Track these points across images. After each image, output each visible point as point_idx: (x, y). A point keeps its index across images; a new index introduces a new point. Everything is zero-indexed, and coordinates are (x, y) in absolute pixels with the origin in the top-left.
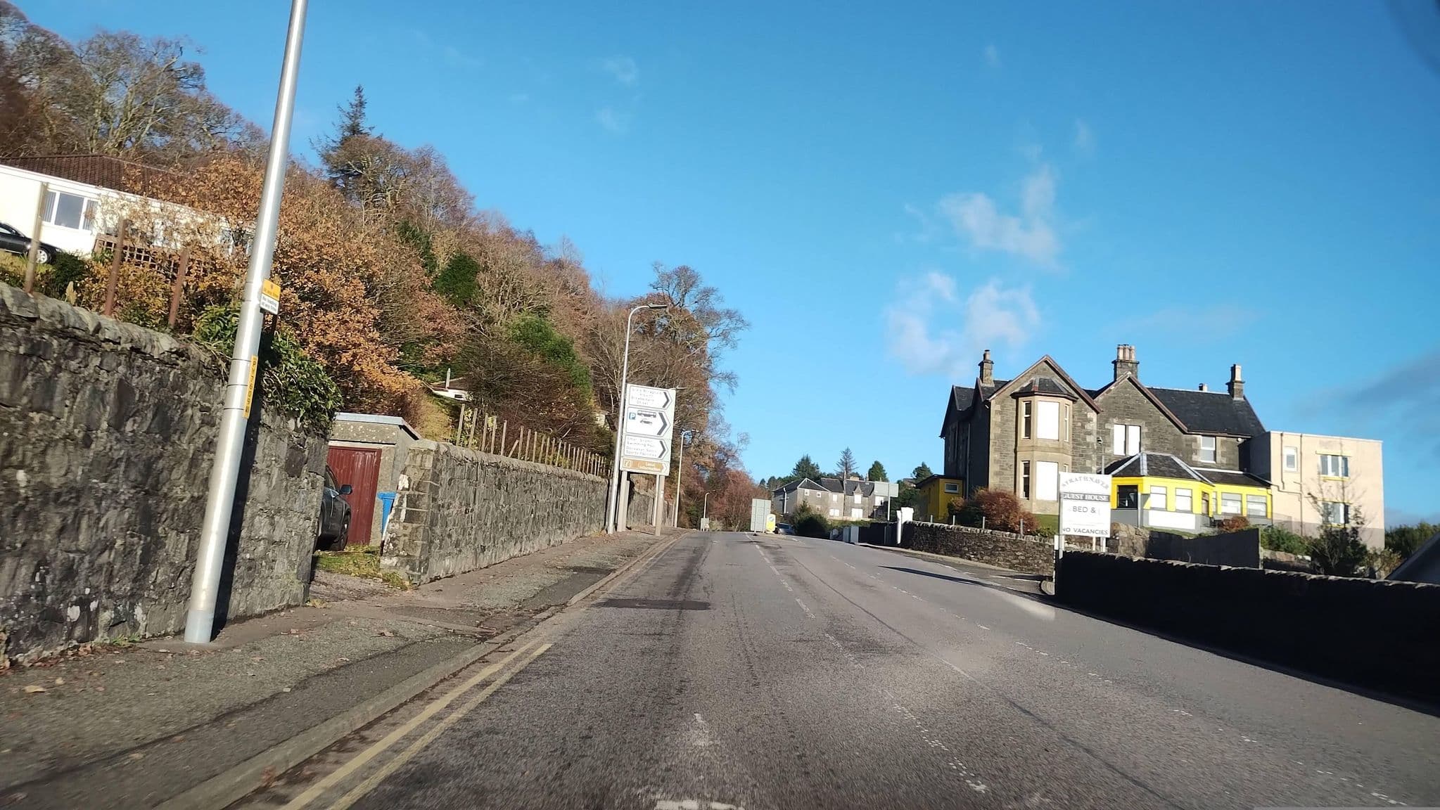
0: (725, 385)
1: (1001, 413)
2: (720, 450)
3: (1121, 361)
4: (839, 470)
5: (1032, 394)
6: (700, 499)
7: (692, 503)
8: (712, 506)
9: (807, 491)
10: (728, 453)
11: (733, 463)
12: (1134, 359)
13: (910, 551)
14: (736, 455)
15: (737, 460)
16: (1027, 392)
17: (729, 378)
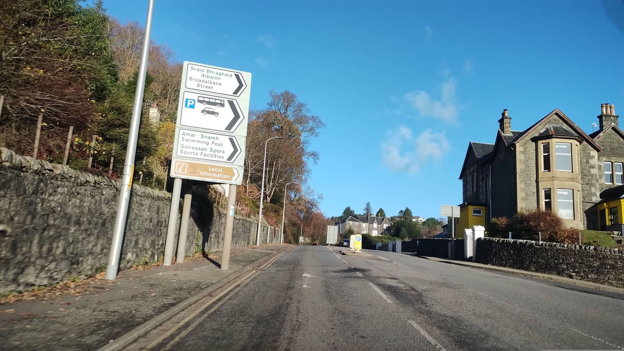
0: (311, 159)
1: (524, 153)
2: (309, 202)
3: (606, 116)
4: (364, 212)
5: (551, 137)
6: (299, 227)
7: (295, 229)
8: (305, 230)
9: (351, 222)
10: (312, 204)
11: (315, 209)
12: (614, 113)
13: (489, 266)
14: (317, 205)
15: (317, 207)
16: (546, 136)
17: (314, 155)
